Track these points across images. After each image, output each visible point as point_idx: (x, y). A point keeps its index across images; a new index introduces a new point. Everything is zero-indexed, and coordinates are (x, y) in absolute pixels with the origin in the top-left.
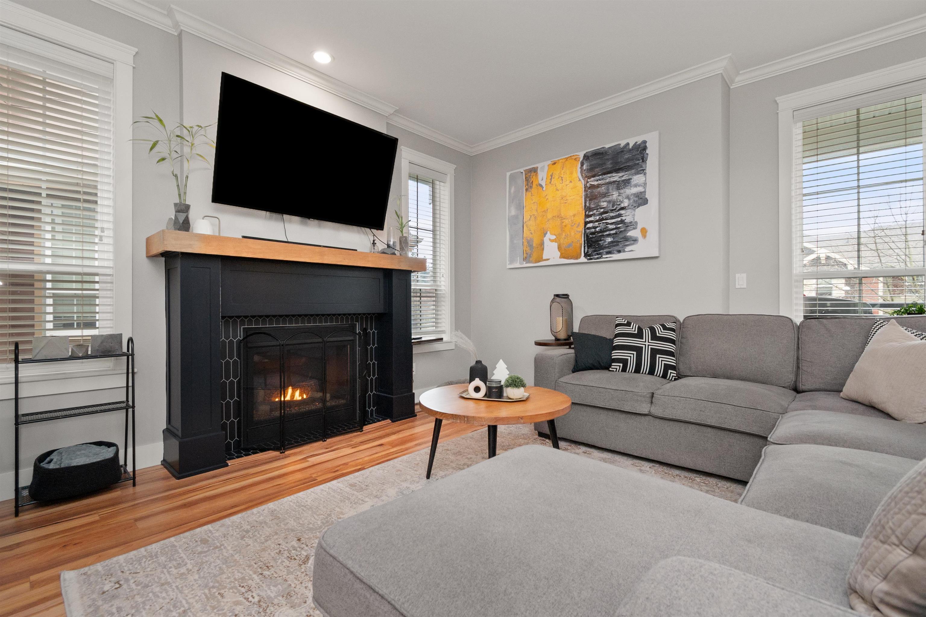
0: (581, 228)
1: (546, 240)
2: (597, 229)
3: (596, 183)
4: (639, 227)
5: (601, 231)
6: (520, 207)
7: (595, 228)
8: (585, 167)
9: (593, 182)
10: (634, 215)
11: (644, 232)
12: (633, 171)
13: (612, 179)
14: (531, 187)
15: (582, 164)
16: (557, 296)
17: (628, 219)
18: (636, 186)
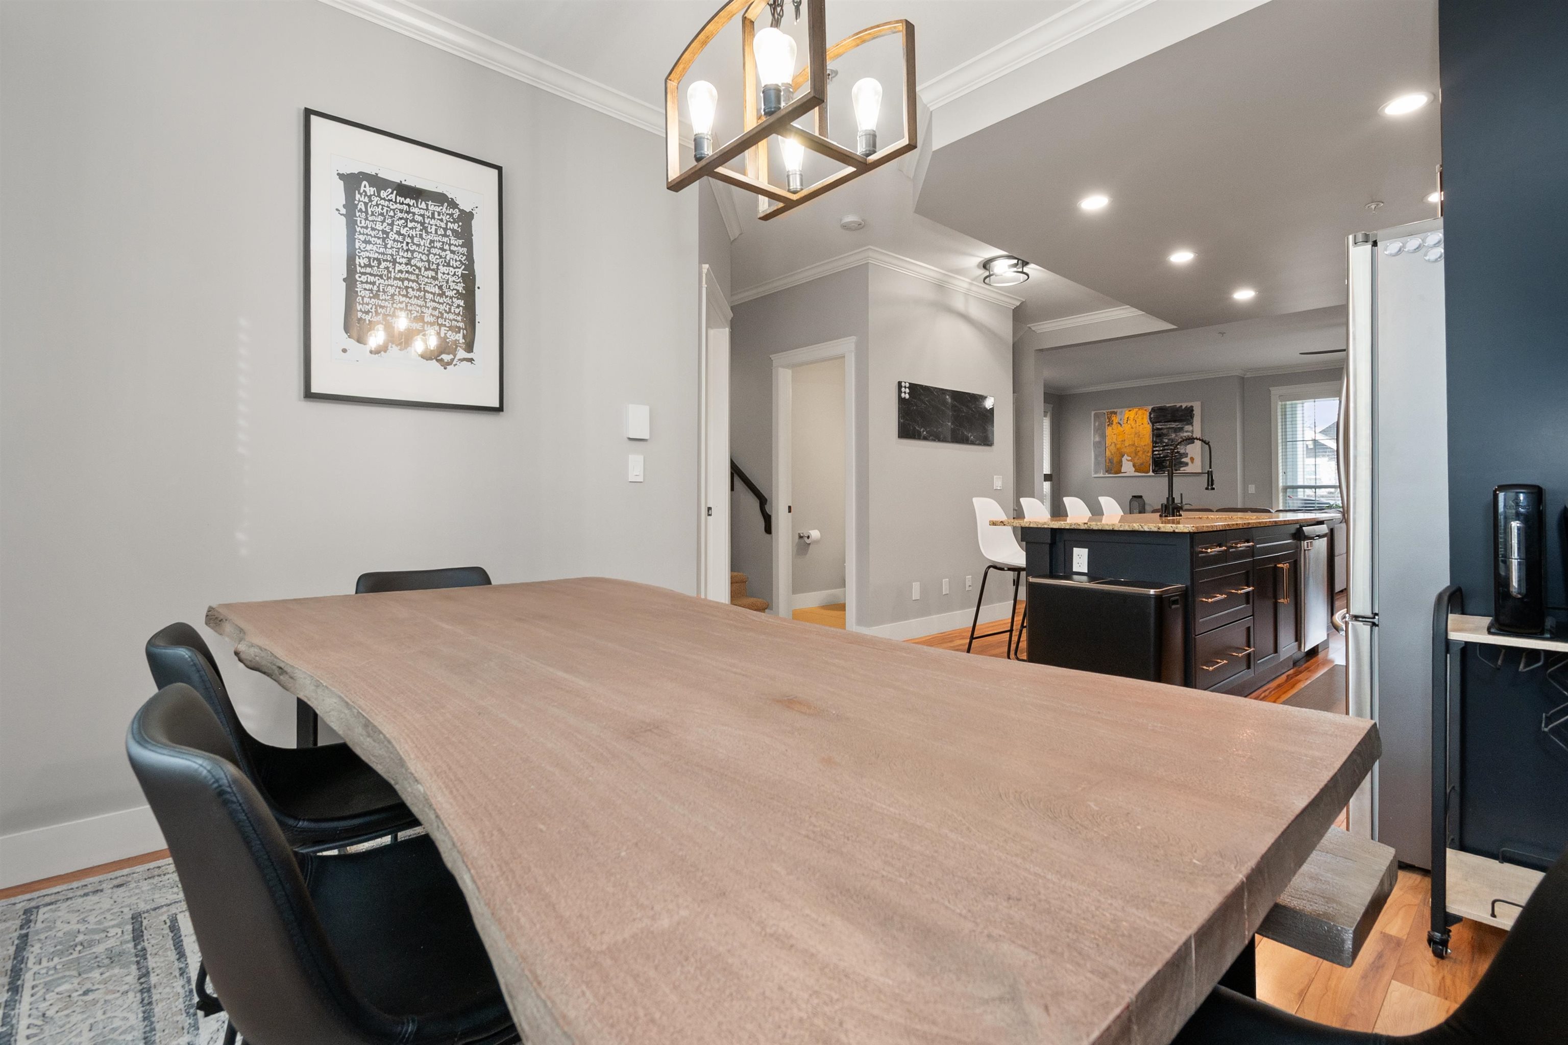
0: (1150, 454)
1: (1124, 459)
2: (1161, 456)
3: (1160, 427)
4: (1189, 456)
5: (1164, 457)
6: (1103, 436)
7: (1160, 454)
8: (1152, 416)
9: (1158, 426)
10: (1185, 449)
11: (1192, 459)
12: (1185, 423)
13: (1171, 426)
14: (1112, 424)
15: (1150, 414)
16: (1134, 497)
17: (1182, 451)
18: (1187, 432)
